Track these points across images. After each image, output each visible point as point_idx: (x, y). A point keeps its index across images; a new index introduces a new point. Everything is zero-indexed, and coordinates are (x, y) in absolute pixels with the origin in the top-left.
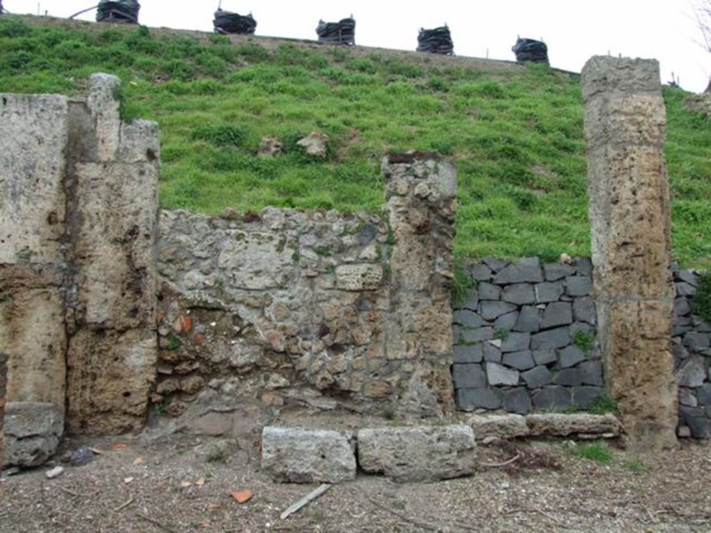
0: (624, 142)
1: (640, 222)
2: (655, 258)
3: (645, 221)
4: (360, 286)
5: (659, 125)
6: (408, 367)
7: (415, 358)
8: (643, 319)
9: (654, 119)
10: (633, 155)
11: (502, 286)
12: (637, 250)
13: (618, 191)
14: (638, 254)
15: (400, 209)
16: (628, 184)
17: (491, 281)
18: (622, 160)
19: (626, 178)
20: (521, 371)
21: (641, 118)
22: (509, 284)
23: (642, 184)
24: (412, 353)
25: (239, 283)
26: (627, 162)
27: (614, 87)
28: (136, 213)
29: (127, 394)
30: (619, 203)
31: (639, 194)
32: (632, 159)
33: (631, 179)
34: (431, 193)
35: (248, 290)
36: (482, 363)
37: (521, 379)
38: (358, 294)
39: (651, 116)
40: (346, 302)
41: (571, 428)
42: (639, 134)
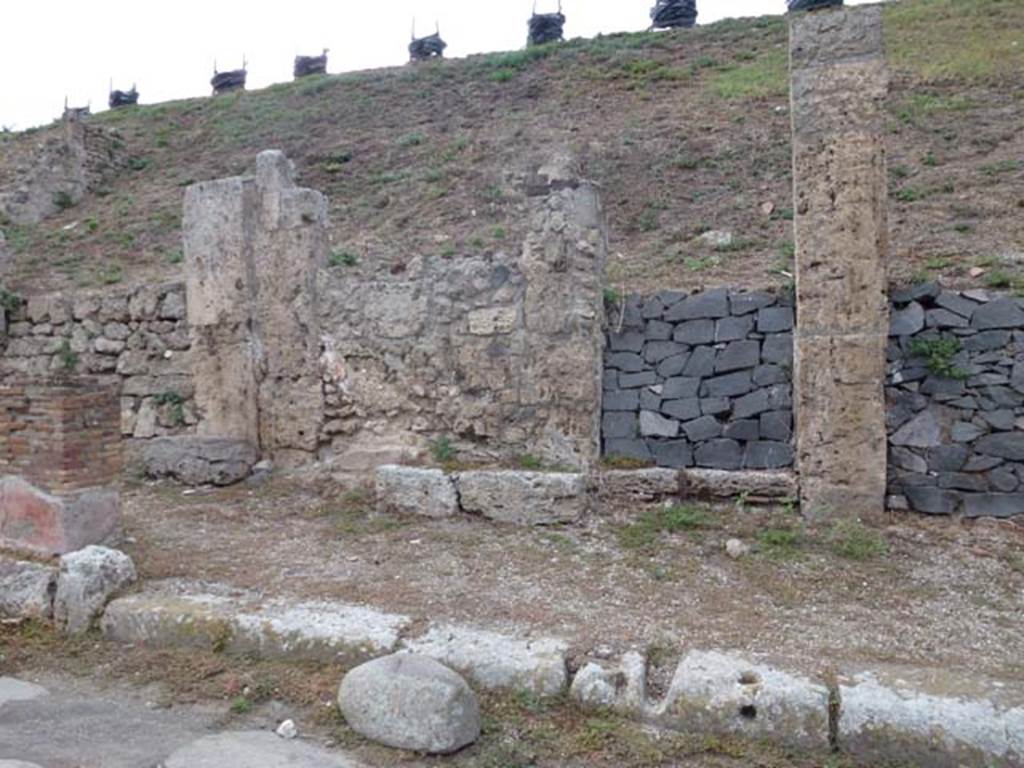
0: (819, 130)
1: (838, 235)
2: (861, 280)
3: (848, 231)
4: (490, 330)
5: (876, 99)
6: (541, 413)
7: (550, 403)
8: (838, 358)
9: (867, 92)
10: (832, 147)
11: (675, 323)
12: (834, 271)
13: (806, 197)
14: (835, 275)
15: (535, 247)
16: (822, 186)
17: (662, 318)
18: (815, 155)
19: (820, 178)
20: (682, 421)
21: (845, 95)
22: (684, 321)
23: (845, 183)
24: (546, 398)
25: (382, 332)
26: (822, 158)
27: (811, 59)
28: (298, 274)
29: (301, 433)
30: (808, 213)
31: (839, 198)
32: (832, 152)
33: (828, 178)
34: (566, 226)
35: (391, 339)
36: (637, 412)
37: (681, 430)
38: (490, 340)
39: (863, 89)
40: (480, 347)
41: (731, 488)
42: (842, 117)
